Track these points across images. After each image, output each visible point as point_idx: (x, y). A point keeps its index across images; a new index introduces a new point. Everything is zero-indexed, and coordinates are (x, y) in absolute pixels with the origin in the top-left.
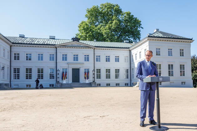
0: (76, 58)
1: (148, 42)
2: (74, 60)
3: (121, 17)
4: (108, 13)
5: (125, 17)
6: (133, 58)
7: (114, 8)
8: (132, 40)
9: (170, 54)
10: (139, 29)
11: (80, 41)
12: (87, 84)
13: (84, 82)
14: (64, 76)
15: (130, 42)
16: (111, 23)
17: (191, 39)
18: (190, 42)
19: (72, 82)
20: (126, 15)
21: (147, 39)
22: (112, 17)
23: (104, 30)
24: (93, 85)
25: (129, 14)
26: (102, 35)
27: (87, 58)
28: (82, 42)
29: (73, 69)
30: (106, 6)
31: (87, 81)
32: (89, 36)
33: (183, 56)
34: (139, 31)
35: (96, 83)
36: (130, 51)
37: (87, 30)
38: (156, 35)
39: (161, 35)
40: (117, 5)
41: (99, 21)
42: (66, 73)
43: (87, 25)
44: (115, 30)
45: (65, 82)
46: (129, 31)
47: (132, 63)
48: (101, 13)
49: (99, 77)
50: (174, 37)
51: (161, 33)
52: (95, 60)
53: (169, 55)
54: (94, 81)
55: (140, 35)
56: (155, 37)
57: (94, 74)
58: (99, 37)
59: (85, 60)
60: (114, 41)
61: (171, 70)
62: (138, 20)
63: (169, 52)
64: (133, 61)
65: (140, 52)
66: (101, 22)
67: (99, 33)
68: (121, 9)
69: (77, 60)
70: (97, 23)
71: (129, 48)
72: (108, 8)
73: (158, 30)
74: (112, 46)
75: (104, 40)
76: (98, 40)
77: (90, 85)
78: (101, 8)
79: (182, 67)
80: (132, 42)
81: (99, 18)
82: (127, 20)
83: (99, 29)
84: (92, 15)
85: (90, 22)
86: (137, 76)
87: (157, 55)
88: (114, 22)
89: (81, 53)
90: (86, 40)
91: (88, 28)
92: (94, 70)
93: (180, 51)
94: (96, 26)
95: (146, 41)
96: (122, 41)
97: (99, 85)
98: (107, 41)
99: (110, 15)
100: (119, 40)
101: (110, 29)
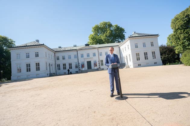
0: (88, 55)
1: (129, 41)
2: (87, 56)
3: (112, 29)
4: (104, 27)
5: (115, 28)
6: (121, 52)
7: (108, 24)
8: (120, 40)
9: (144, 45)
10: (124, 34)
11: (89, 46)
12: (96, 69)
13: (94, 68)
14: (83, 66)
15: (119, 42)
16: (107, 33)
17: (158, 35)
18: (157, 37)
19: (88, 69)
20: (115, 27)
21: (128, 39)
22: (107, 29)
23: (103, 37)
24: (99, 70)
25: (116, 26)
26: (102, 41)
27: (94, 55)
28: (91, 46)
29: (87, 62)
30: (102, 24)
31: (96, 68)
32: (95, 42)
33: (153, 46)
34: (124, 35)
35: (101, 68)
36: (119, 47)
37: (93, 39)
38: (133, 36)
39: (137, 35)
40: (109, 22)
41: (100, 33)
42: (84, 64)
43: (93, 36)
44: (109, 36)
45: (83, 69)
46: (117, 36)
47: (121, 54)
48: (100, 28)
49: (102, 64)
50: (146, 35)
51: (137, 34)
52: (99, 55)
53: (144, 47)
54: (100, 67)
55: (125, 37)
56: (134, 37)
57: (99, 63)
58: (100, 42)
59: (93, 56)
60: (110, 43)
61: (146, 56)
62: (122, 29)
63: (143, 45)
64: (122, 53)
65: (125, 47)
66: (101, 33)
67: (100, 40)
68: (111, 24)
69: (89, 56)
70: (99, 34)
71: (118, 46)
72: (104, 25)
73: (135, 33)
74: (108, 46)
75: (103, 43)
76: (100, 44)
77: (97, 70)
78: (100, 25)
79: (154, 53)
80: (120, 42)
81: (100, 31)
82: (116, 30)
83: (100, 37)
84: (95, 30)
85: (95, 34)
86: (105, 65)
87: (136, 47)
88: (108, 32)
89: (91, 52)
90: (93, 44)
91: (93, 38)
92: (99, 61)
93: (150, 43)
94: (98, 36)
95: (128, 40)
96: (114, 42)
97: (103, 69)
98: (105, 43)
99: (105, 28)
100: (112, 42)
101: (106, 36)
